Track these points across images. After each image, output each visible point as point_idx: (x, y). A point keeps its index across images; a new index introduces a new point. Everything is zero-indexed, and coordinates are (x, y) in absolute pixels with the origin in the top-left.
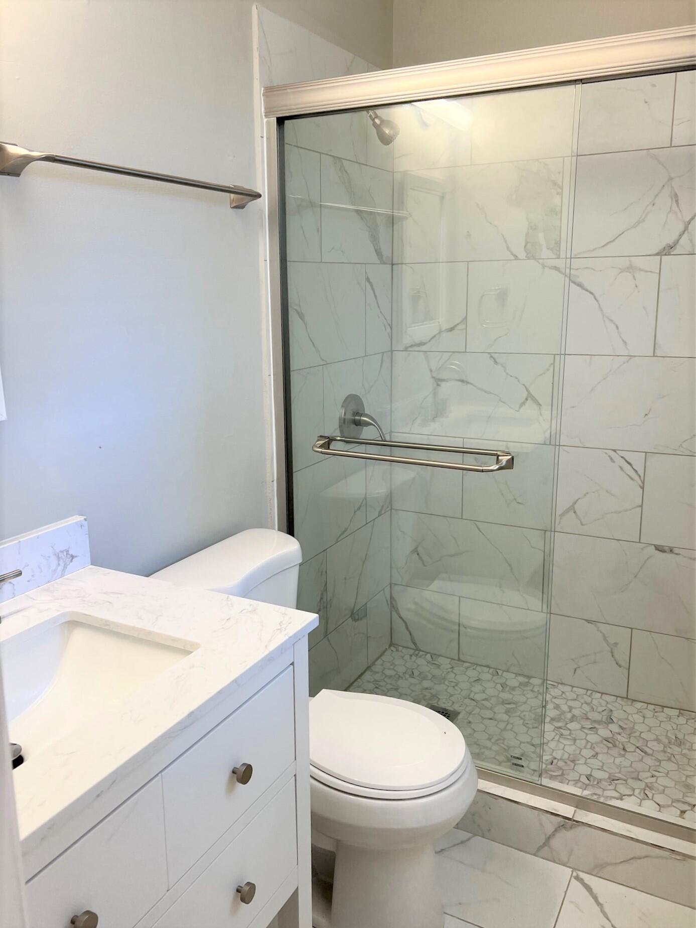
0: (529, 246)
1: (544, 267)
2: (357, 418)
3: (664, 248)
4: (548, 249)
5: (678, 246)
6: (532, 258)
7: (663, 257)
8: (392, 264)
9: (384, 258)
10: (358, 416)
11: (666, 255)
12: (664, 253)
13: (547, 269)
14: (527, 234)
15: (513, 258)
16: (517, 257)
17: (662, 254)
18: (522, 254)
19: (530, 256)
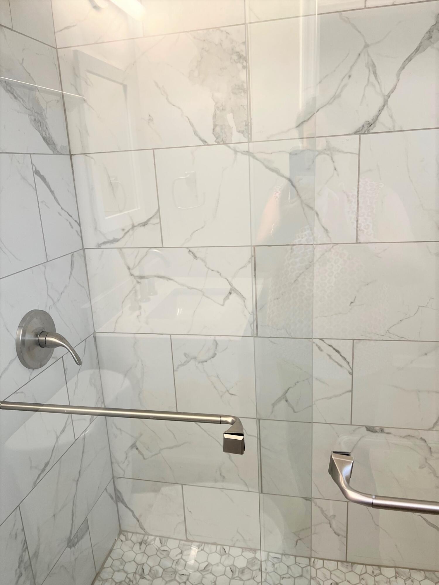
0: (218, 129)
1: (236, 152)
2: (42, 338)
3: (363, 126)
4: (239, 132)
5: (377, 123)
6: (222, 143)
7: (362, 136)
8: (71, 155)
9: (58, 148)
10: (43, 337)
11: (364, 133)
12: (363, 132)
13: (239, 154)
14: (215, 116)
15: (202, 143)
16: (206, 142)
17: (360, 133)
18: (211, 139)
19: (220, 141)
